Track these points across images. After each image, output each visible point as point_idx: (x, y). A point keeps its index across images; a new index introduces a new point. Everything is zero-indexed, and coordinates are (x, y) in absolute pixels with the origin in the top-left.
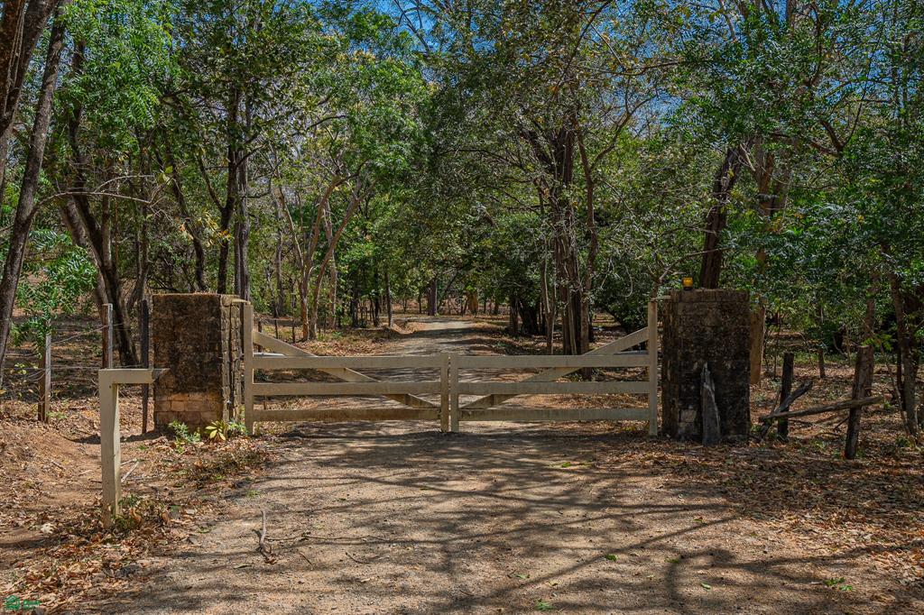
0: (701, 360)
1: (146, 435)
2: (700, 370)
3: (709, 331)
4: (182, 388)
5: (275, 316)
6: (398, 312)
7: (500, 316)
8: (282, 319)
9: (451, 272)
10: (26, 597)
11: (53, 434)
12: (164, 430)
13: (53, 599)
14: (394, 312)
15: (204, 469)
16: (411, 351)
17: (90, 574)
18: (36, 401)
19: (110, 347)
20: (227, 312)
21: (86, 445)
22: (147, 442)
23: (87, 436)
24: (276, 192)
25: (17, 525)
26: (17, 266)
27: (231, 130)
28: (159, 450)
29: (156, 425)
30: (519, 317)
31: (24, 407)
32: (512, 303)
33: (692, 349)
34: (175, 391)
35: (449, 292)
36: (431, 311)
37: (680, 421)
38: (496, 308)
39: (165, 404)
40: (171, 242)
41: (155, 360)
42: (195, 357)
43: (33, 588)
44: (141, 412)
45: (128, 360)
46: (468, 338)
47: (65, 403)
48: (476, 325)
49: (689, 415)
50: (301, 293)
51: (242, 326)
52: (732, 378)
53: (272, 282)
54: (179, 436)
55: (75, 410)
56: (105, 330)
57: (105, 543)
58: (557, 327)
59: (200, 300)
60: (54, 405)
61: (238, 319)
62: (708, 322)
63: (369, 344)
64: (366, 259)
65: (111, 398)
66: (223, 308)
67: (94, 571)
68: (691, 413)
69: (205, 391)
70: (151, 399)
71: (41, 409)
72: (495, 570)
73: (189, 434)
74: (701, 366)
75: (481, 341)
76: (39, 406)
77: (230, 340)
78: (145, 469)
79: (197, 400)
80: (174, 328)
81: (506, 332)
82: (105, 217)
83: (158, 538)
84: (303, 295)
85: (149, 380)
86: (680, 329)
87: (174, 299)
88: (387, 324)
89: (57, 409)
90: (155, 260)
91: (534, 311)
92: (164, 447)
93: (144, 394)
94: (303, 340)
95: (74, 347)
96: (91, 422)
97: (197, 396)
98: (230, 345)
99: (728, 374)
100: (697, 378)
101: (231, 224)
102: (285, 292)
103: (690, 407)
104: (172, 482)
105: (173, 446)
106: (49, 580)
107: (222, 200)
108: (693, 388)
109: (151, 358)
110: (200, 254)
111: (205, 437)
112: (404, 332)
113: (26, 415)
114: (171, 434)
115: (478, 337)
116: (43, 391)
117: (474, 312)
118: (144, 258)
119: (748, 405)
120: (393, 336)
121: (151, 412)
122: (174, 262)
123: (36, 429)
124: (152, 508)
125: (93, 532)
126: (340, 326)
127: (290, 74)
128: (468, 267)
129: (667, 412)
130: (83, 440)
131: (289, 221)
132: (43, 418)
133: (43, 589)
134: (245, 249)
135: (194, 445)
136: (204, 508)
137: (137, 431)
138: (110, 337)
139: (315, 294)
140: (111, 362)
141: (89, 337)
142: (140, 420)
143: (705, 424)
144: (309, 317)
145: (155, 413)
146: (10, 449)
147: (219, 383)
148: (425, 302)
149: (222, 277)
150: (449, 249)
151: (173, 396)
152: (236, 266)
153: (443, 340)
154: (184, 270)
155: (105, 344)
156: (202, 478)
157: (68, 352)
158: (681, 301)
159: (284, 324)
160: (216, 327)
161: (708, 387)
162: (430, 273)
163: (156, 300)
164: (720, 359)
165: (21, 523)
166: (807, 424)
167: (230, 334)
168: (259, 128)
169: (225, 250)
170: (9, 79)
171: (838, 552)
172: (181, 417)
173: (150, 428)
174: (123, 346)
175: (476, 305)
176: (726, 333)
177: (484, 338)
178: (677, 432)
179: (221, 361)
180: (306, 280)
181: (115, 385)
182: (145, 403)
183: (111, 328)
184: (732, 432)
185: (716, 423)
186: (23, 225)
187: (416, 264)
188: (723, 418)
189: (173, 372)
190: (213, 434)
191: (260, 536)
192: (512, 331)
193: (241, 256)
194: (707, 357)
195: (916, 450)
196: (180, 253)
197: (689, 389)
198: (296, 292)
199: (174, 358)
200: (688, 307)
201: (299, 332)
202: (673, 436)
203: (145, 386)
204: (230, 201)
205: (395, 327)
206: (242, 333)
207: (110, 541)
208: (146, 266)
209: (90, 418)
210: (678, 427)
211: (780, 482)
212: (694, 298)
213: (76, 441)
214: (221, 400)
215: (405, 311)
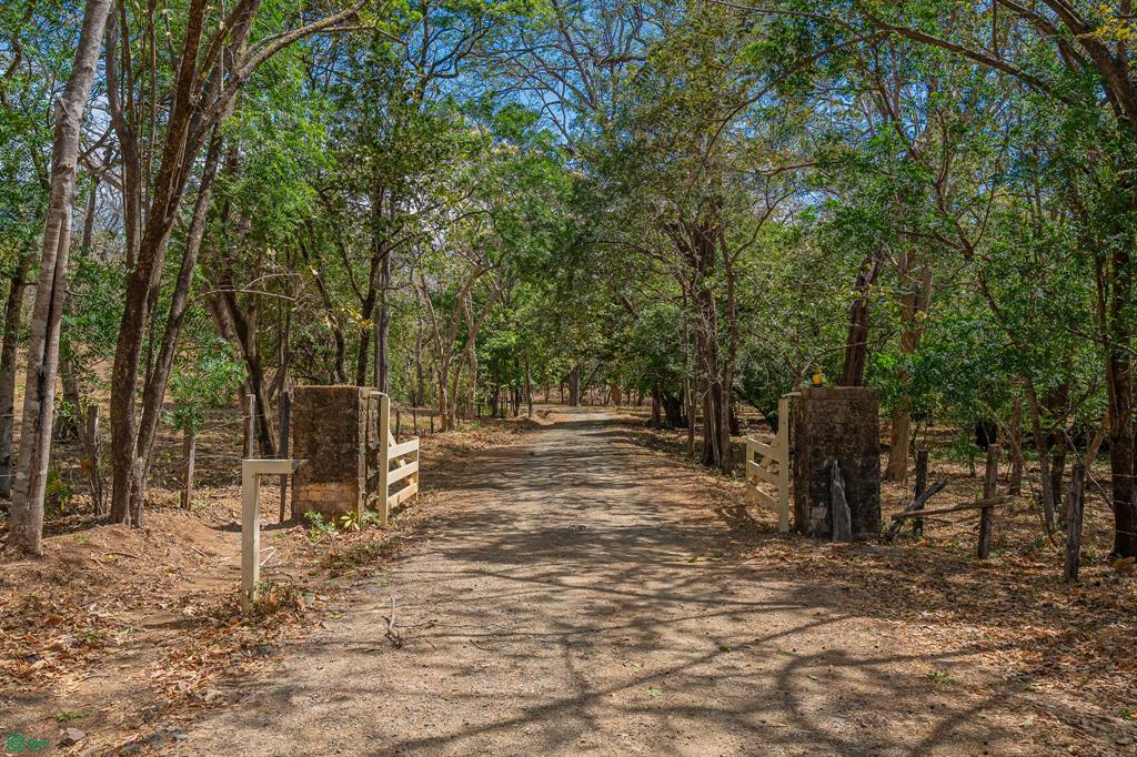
0: (831, 457)
1: (283, 524)
2: (830, 467)
3: (839, 428)
4: (319, 479)
5: (414, 406)
6: (540, 403)
7: (644, 408)
8: (420, 409)
9: (593, 362)
10: (170, 674)
11: (194, 521)
12: (300, 519)
13: (194, 676)
14: (535, 403)
15: (338, 558)
16: (551, 443)
17: (229, 654)
18: (178, 488)
19: (251, 437)
20: (365, 405)
21: (225, 533)
22: (284, 531)
23: (226, 524)
24: (418, 282)
25: (161, 607)
26: (169, 360)
27: (375, 222)
28: (295, 539)
29: (293, 514)
30: (662, 408)
31: (168, 495)
32: (655, 394)
33: (823, 446)
34: (313, 481)
35: (592, 381)
36: (572, 402)
37: (811, 518)
38: (640, 401)
39: (302, 494)
40: (313, 332)
41: (295, 451)
42: (333, 447)
43: (176, 665)
44: (279, 501)
45: (267, 451)
46: (608, 430)
47: (207, 491)
48: (619, 416)
49: (820, 512)
50: (440, 382)
51: (379, 419)
52: (862, 475)
53: (412, 371)
54: (315, 526)
55: (215, 498)
56: (248, 420)
57: (242, 626)
58: (699, 420)
59: (339, 392)
60: (195, 493)
61: (376, 411)
62: (838, 419)
63: (507, 435)
64: (508, 349)
65: (253, 487)
66: (361, 400)
67: (233, 652)
68: (821, 510)
69: (341, 481)
70: (289, 489)
71: (184, 496)
72: (611, 659)
73: (324, 524)
74: (831, 463)
75: (623, 434)
76: (182, 493)
77: (367, 431)
78: (281, 557)
79: (332, 491)
80: (313, 419)
81: (649, 425)
82: (251, 309)
83: (292, 622)
84: (442, 383)
85: (289, 470)
86: (810, 426)
87: (315, 391)
88: (527, 414)
89: (199, 499)
90: (296, 349)
91: (678, 403)
92: (300, 536)
93: (283, 485)
94: (441, 431)
95: (215, 435)
96: (230, 511)
97: (333, 486)
98: (367, 437)
99: (859, 472)
100: (827, 475)
101: (372, 315)
102: (425, 381)
103: (821, 504)
104: (307, 571)
105: (309, 535)
106: (191, 658)
107: (364, 291)
108: (823, 484)
109: (291, 449)
110: (341, 344)
111: (340, 526)
112: (545, 423)
113: (170, 502)
114: (307, 523)
115: (619, 429)
116: (186, 480)
117: (618, 403)
118: (287, 348)
119: (878, 503)
120: (534, 427)
121: (288, 501)
122: (315, 351)
123: (179, 516)
124: (288, 593)
125: (231, 615)
126: (479, 416)
127: (434, 172)
128: (610, 357)
129: (798, 509)
130: (222, 528)
131: (429, 308)
132: (185, 505)
133: (186, 667)
134: (385, 339)
135: (329, 535)
136: (337, 595)
137: (274, 520)
138: (252, 427)
139: (455, 383)
140: (252, 451)
141: (230, 426)
142: (277, 509)
143: (836, 520)
144: (449, 406)
145: (293, 502)
146: (154, 534)
147: (355, 474)
148: (567, 392)
149: (362, 368)
150: (591, 339)
151: (311, 486)
152: (375, 355)
153: (584, 432)
154: (325, 358)
155: (246, 434)
156: (335, 566)
157: (209, 440)
158: (810, 397)
159: (423, 414)
160: (354, 419)
161: (838, 484)
162: (572, 363)
163: (297, 392)
164: (850, 456)
165: (164, 606)
166: (947, 523)
167: (367, 426)
168: (402, 222)
169: (365, 341)
170: (171, 187)
171: (948, 649)
172: (317, 507)
173: (288, 517)
174: (264, 437)
175: (619, 395)
176: (856, 431)
177: (625, 430)
178: (806, 529)
179: (358, 452)
180: (445, 370)
181: (257, 475)
182: (283, 492)
183: (253, 419)
184: (863, 530)
185: (846, 520)
186: (177, 321)
187: (557, 354)
188: (854, 516)
189: (312, 463)
190: (347, 524)
191: (389, 622)
192: (655, 423)
193: (382, 345)
194: (837, 454)
195: (1054, 551)
196: (322, 342)
197: (819, 486)
198: (436, 380)
199: (313, 449)
200: (818, 404)
201: (438, 422)
202: (803, 534)
203: (284, 477)
204: (372, 293)
205: (535, 418)
206: (379, 424)
207: (248, 624)
208: (288, 356)
209: (230, 506)
210: (809, 524)
211: (904, 580)
212: (824, 395)
213: (215, 528)
214: (357, 490)
215: (546, 401)
